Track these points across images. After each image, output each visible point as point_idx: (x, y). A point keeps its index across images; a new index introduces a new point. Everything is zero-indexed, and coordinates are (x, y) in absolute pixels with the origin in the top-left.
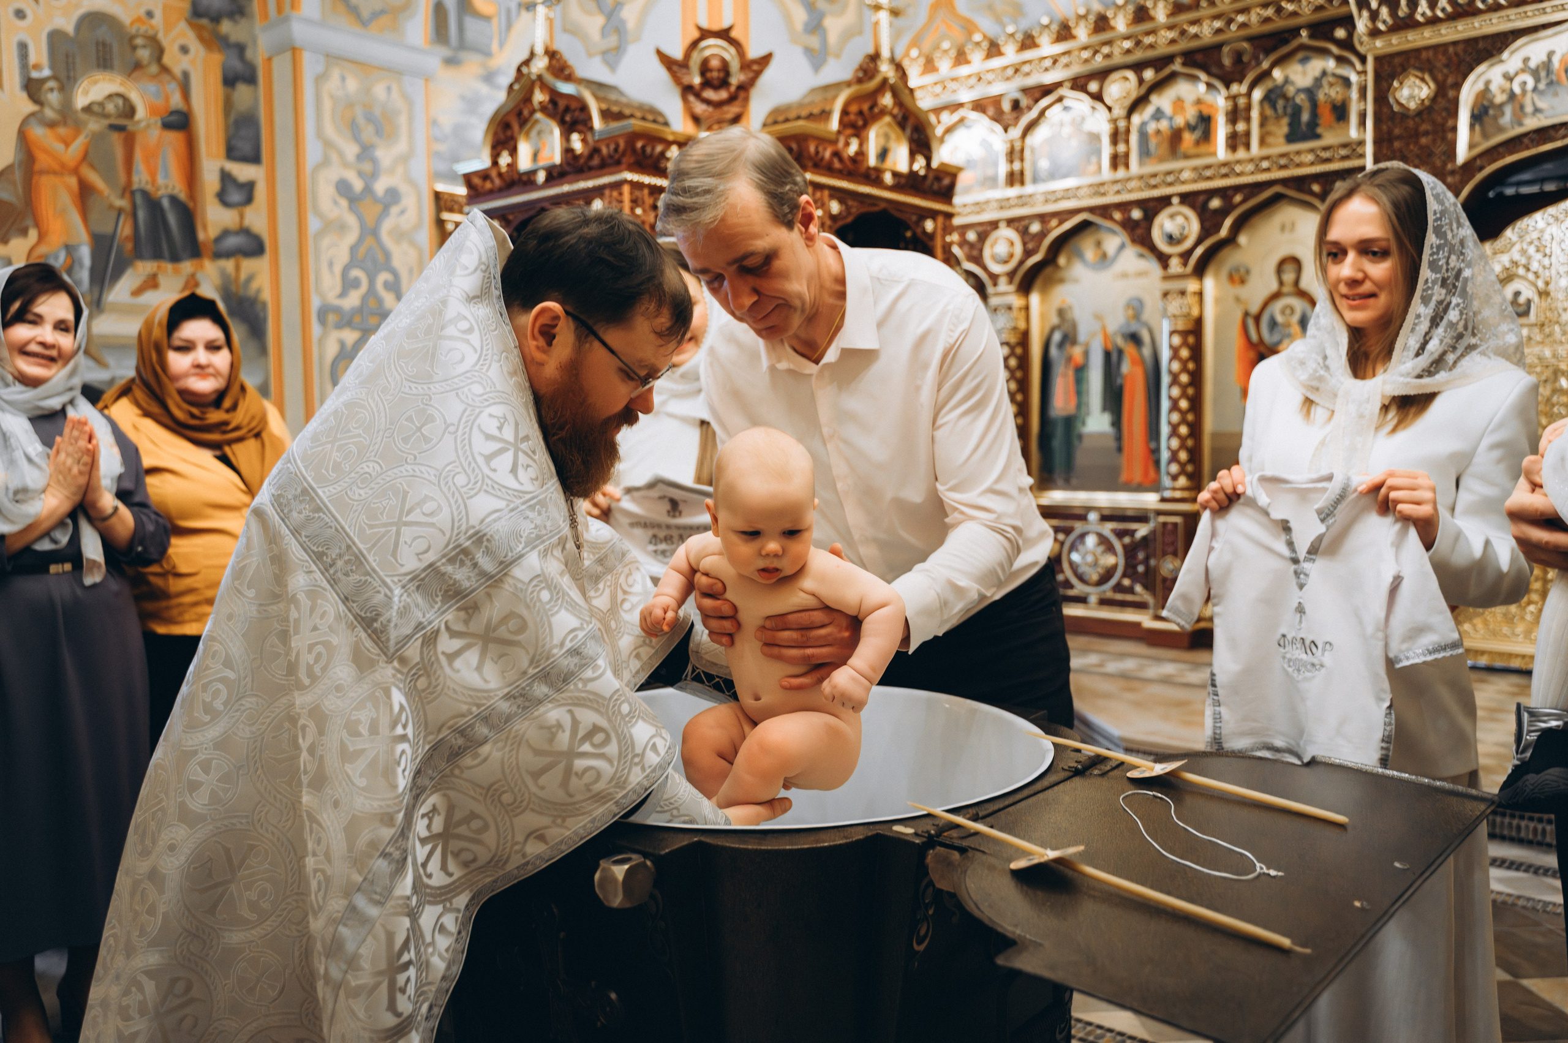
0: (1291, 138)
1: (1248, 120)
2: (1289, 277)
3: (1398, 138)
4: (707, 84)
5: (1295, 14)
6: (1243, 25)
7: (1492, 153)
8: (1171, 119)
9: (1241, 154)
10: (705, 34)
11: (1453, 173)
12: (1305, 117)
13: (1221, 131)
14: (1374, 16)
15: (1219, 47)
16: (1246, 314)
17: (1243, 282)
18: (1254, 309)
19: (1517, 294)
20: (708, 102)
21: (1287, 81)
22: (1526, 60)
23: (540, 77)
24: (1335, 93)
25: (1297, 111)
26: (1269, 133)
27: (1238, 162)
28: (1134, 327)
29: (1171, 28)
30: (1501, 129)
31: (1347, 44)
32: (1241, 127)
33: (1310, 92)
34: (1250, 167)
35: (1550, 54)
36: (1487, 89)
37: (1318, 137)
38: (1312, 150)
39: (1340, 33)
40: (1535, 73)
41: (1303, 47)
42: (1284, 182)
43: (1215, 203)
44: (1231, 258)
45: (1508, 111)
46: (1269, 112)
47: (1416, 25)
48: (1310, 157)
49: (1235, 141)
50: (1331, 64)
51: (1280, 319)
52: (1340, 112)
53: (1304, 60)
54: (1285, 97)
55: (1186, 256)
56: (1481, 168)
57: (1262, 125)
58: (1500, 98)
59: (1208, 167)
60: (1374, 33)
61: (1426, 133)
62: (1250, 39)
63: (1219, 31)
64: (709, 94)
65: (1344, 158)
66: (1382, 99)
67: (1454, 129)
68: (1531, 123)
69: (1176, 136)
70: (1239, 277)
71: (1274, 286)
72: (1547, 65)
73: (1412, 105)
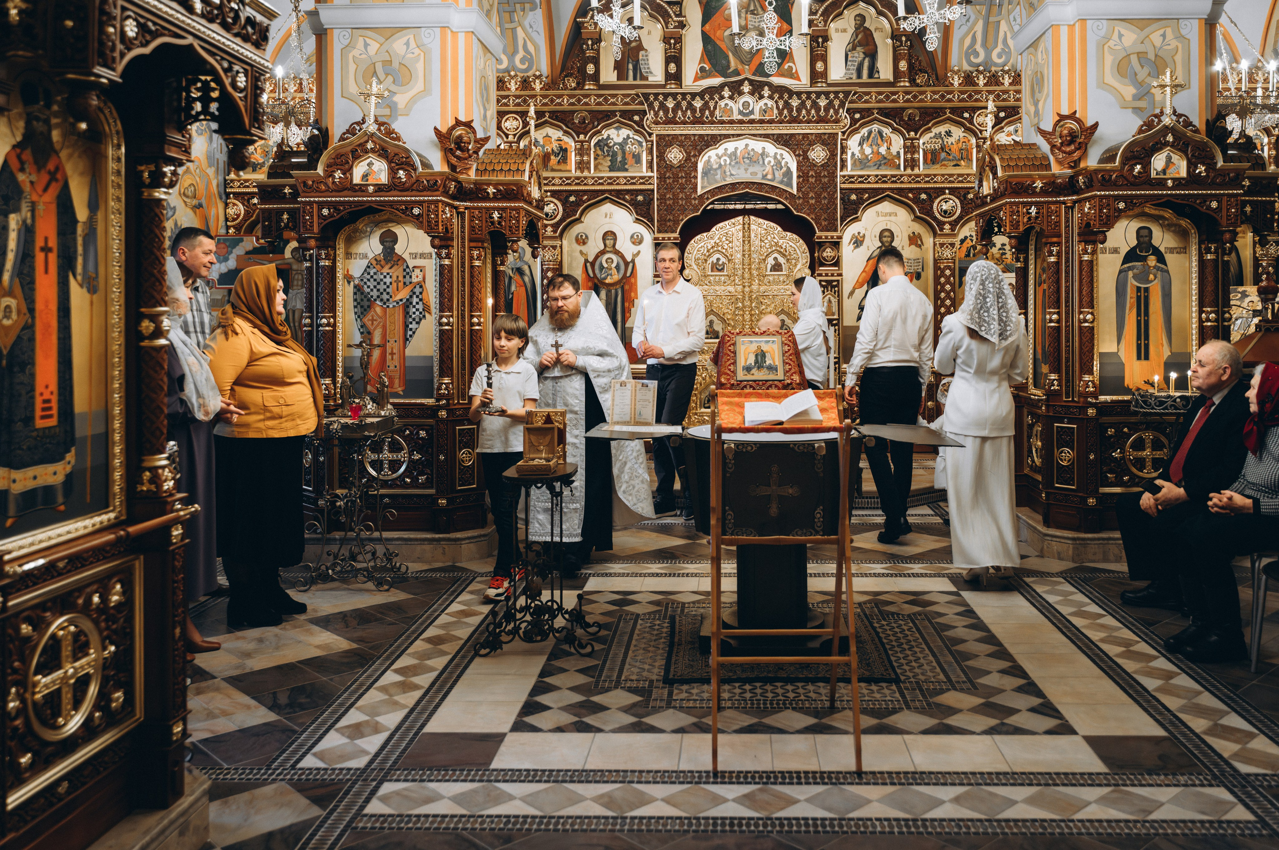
0: (612, 169)
1: (589, 155)
2: (609, 243)
3: (669, 178)
4: (459, 148)
5: (614, 104)
6: (586, 104)
7: (712, 192)
8: (543, 147)
9: (586, 173)
10: (458, 123)
11: (695, 199)
12: (619, 159)
13: (573, 158)
14: (656, 114)
15: (574, 112)
16: (586, 261)
17: (584, 243)
18: (591, 259)
19: (718, 259)
20: (458, 158)
21: (608, 137)
22: (726, 149)
23: (373, 135)
24: (635, 148)
25: (615, 154)
26: (599, 164)
27: (585, 178)
28: (519, 264)
29: (544, 97)
30: (717, 182)
31: (640, 124)
32: (585, 158)
33: (622, 145)
34: (591, 182)
35: (736, 149)
36: (709, 161)
37: (626, 170)
38: (625, 178)
39: (636, 118)
40: (730, 157)
41: (618, 121)
42: (610, 191)
43: (572, 199)
44: (577, 229)
45: (719, 172)
46: (600, 152)
47: (676, 123)
48: (623, 181)
49: (582, 165)
50: (631, 133)
51: (605, 265)
52: (637, 158)
53: (618, 128)
54: (607, 145)
55: (555, 227)
56: (708, 199)
57: (595, 159)
58: (715, 166)
59: (568, 178)
60: (656, 123)
61: (682, 177)
62: (590, 112)
63: (572, 104)
64: (458, 153)
65: (641, 184)
66: (661, 156)
67: (696, 177)
68: (729, 181)
69: (546, 157)
70: (582, 240)
71: (602, 247)
72: (734, 154)
73: (675, 162)
